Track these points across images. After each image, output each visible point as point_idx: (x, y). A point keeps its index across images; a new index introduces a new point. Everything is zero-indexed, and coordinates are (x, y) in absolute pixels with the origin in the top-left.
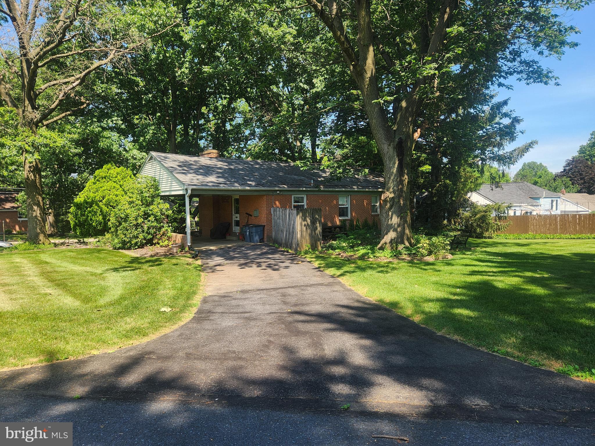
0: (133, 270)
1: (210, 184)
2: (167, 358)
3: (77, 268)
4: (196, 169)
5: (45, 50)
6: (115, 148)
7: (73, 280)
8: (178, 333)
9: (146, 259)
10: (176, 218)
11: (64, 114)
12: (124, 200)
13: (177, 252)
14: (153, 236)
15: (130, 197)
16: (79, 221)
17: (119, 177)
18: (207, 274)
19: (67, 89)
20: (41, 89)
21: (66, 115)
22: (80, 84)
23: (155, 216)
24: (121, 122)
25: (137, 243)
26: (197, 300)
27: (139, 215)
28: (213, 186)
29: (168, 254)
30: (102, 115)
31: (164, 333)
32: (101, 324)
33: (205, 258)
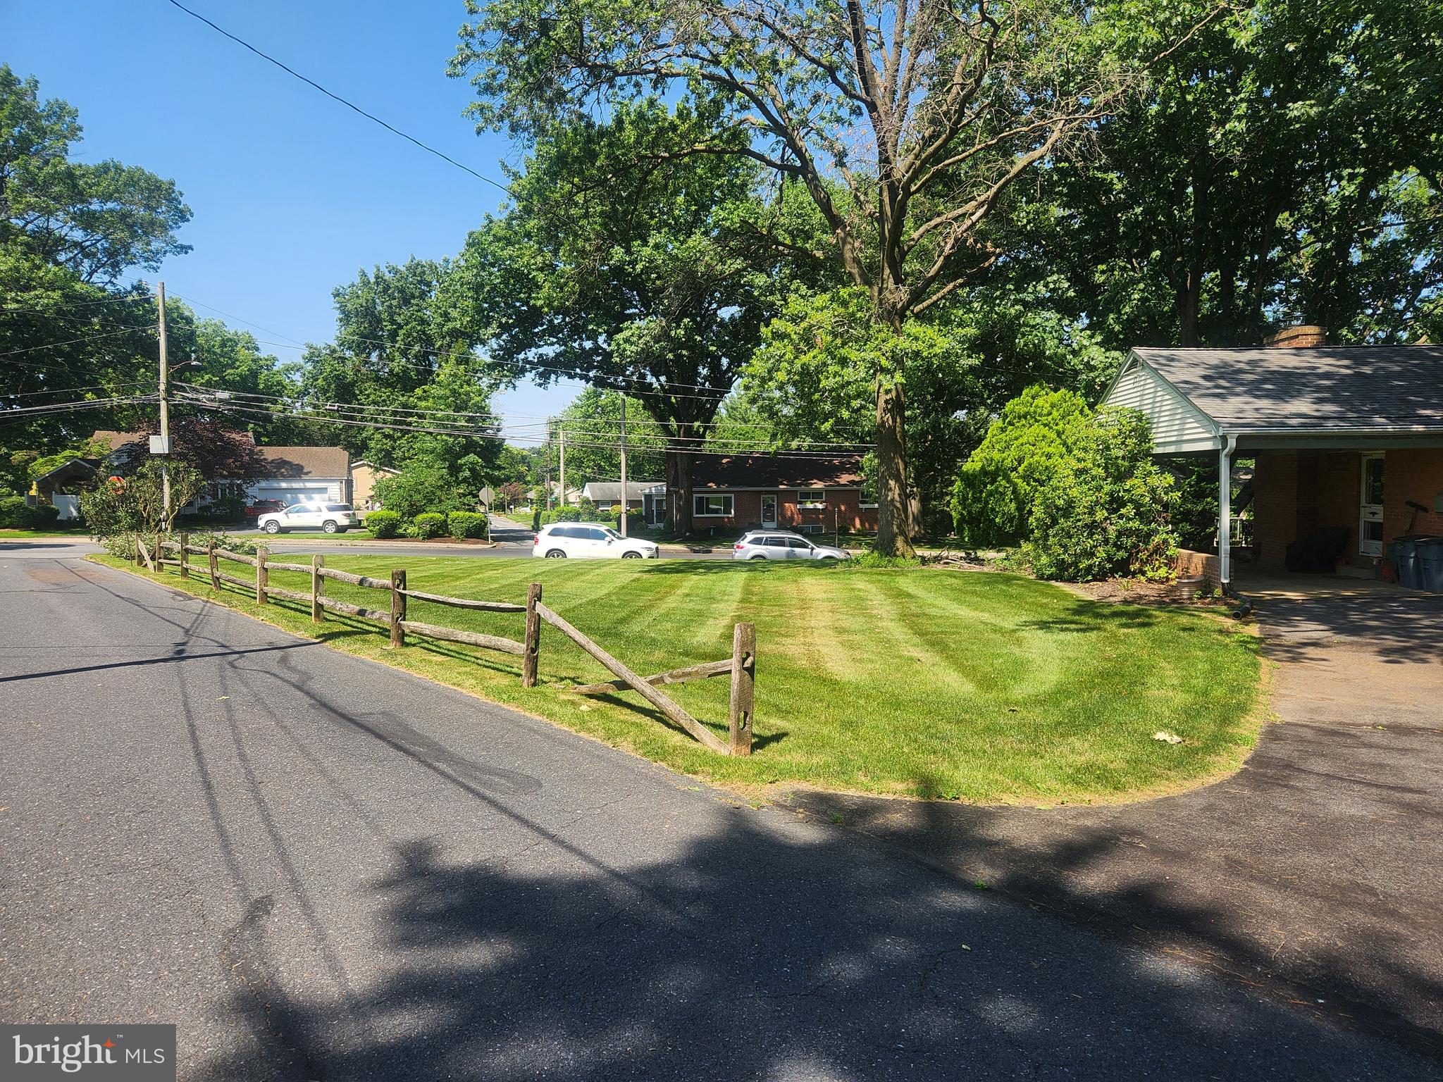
0: (1084, 630)
1: (1294, 421)
2: (1174, 856)
3: (965, 613)
4: (1252, 382)
5: (924, 156)
6: (1051, 346)
7: (957, 637)
8: (1200, 802)
9: (1113, 609)
10: (1189, 512)
11: (951, 286)
12: (1065, 467)
13: (1190, 598)
14: (1131, 555)
15: (1079, 460)
16: (969, 512)
17: (1055, 413)
18: (1277, 664)
19: (959, 229)
20: (913, 240)
21: (955, 287)
22: (985, 215)
23: (1138, 505)
24: (1066, 285)
25: (1090, 568)
26: (1250, 728)
27: (1097, 502)
28: (1303, 425)
29: (1167, 600)
30: (1026, 275)
31: (1164, 795)
32: (1021, 742)
33: (1271, 621)
